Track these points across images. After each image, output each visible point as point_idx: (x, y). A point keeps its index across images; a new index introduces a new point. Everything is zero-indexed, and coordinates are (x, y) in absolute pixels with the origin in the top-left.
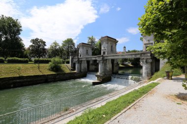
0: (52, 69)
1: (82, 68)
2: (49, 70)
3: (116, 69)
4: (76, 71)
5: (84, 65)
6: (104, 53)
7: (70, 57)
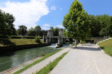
0: (37, 41)
1: (49, 41)
2: (35, 42)
3: (64, 42)
4: (46, 43)
5: (50, 40)
6: (60, 35)
7: (43, 36)
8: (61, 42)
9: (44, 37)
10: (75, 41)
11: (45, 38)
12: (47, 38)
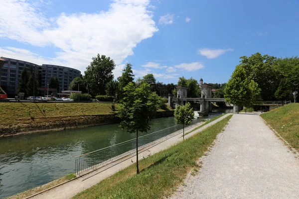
6: (204, 96)
7: (169, 97)
8: (205, 108)
9: (171, 99)
10: (234, 108)
11: (173, 100)
12: (177, 100)
